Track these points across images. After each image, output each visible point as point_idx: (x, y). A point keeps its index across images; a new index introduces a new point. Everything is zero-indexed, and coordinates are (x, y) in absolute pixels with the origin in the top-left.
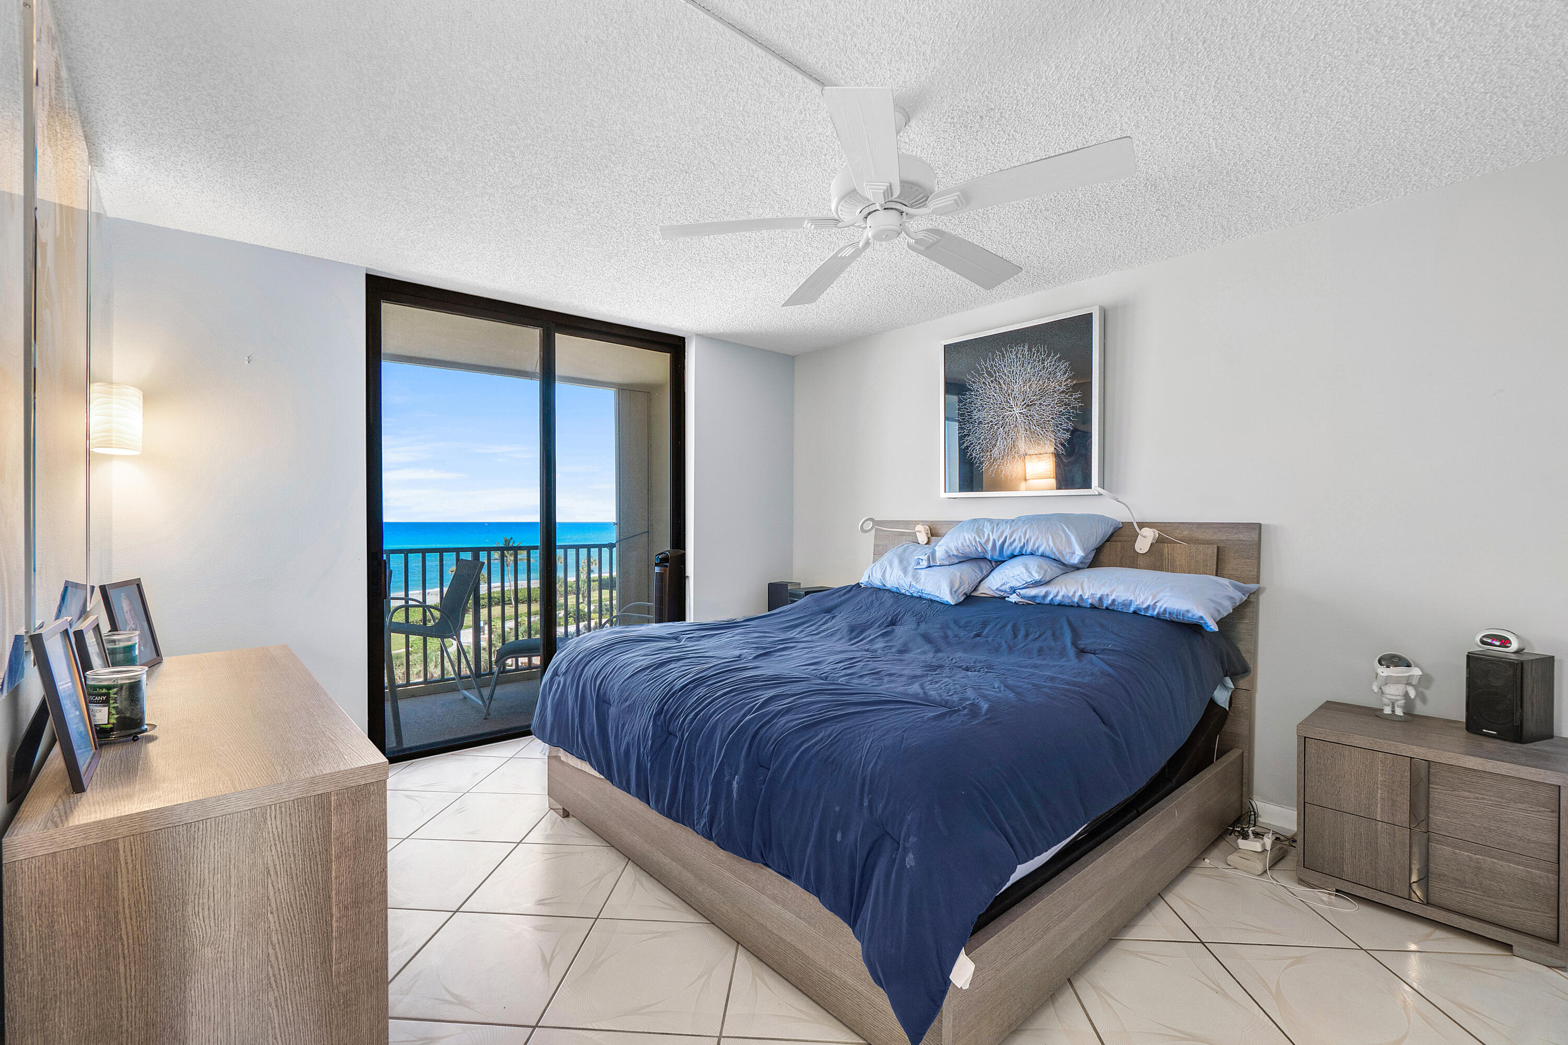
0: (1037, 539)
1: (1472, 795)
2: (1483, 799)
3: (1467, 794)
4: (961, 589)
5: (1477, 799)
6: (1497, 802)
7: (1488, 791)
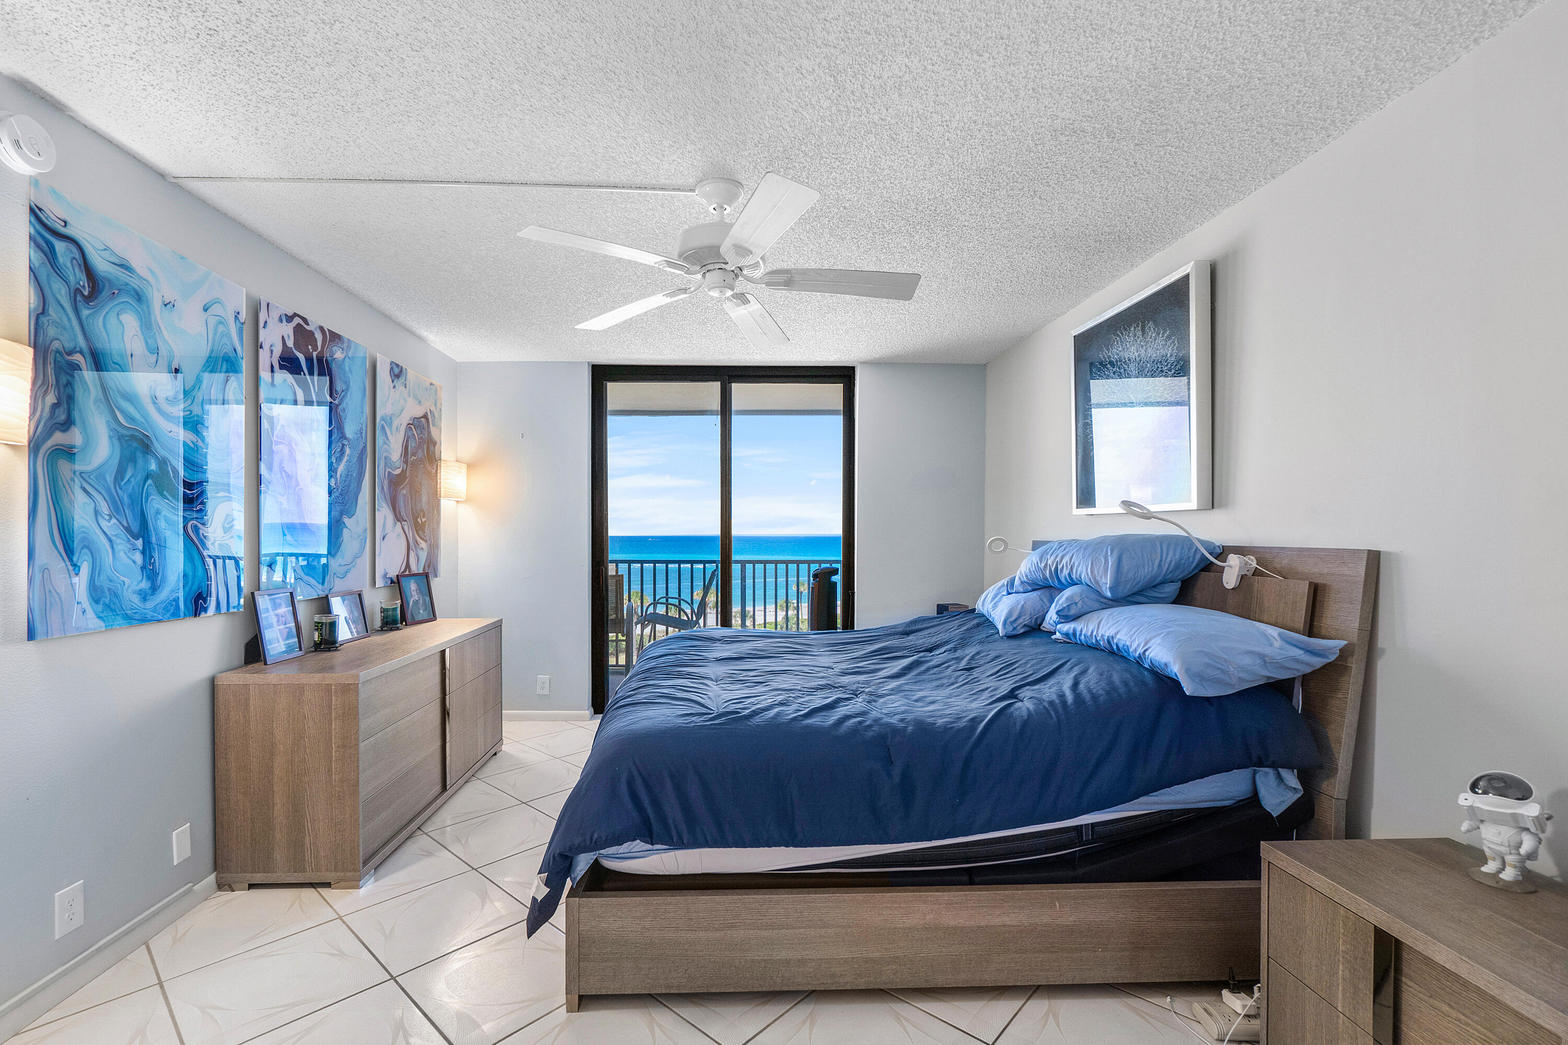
0: (1079, 565)
1: (1454, 1014)
2: (1467, 1024)
3: (1446, 1008)
4: (1021, 620)
5: (1459, 1021)
6: (1485, 1036)
7: (1473, 1013)
